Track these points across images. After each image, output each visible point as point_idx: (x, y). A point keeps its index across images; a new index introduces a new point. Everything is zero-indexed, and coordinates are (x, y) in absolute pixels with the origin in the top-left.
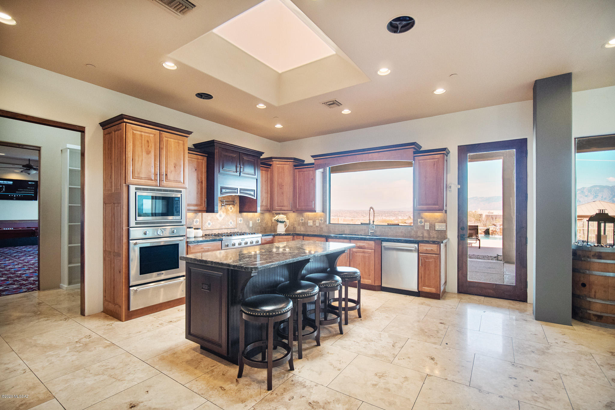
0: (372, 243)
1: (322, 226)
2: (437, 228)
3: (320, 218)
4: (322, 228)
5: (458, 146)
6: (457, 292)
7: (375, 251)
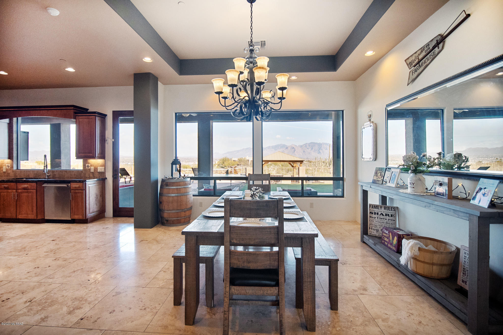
0: (34, 184)
1: (9, 172)
2: (99, 170)
3: (7, 165)
4: (9, 174)
5: (113, 111)
6: (112, 217)
7: (37, 191)
